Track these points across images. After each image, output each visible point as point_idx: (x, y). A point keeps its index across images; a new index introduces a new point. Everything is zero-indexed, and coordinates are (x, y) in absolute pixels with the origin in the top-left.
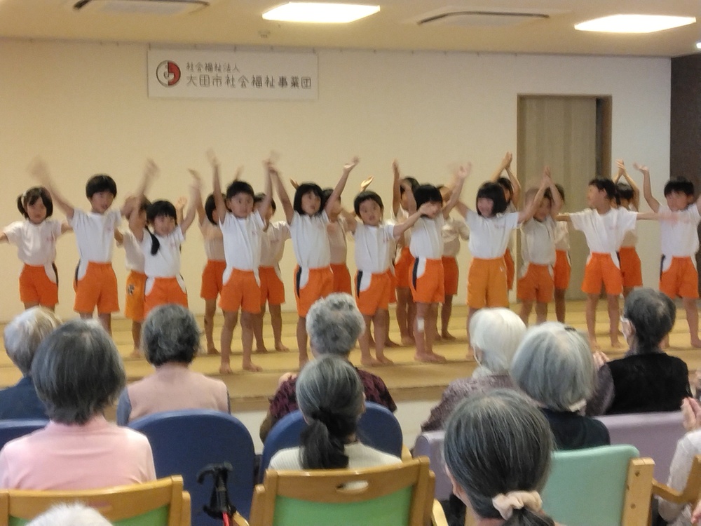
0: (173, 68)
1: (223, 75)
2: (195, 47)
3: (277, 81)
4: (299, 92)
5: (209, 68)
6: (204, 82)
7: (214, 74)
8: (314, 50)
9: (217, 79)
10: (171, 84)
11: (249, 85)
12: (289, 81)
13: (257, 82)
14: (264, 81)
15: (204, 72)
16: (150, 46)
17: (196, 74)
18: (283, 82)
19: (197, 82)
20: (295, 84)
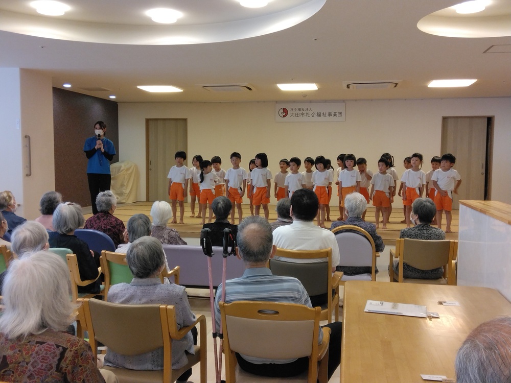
0: (285, 111)
1: (305, 112)
2: (294, 102)
3: (327, 114)
4: (337, 118)
5: (299, 110)
6: (297, 115)
7: (301, 112)
8: (344, 101)
9: (303, 114)
10: (284, 116)
11: (315, 116)
12: (332, 114)
13: (319, 115)
14: (322, 114)
15: (297, 112)
16: (276, 102)
17: (294, 112)
18: (330, 114)
19: (294, 115)
20: (335, 115)
